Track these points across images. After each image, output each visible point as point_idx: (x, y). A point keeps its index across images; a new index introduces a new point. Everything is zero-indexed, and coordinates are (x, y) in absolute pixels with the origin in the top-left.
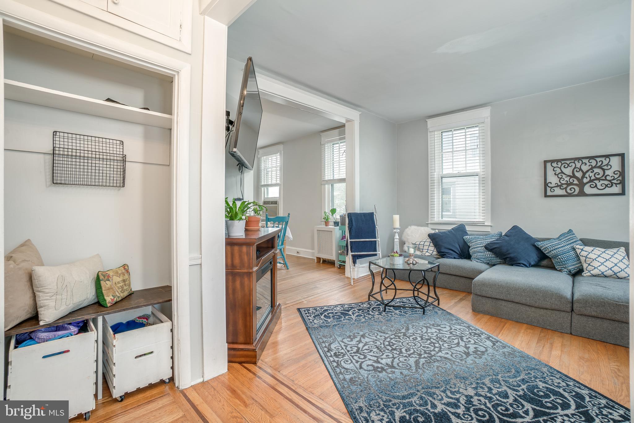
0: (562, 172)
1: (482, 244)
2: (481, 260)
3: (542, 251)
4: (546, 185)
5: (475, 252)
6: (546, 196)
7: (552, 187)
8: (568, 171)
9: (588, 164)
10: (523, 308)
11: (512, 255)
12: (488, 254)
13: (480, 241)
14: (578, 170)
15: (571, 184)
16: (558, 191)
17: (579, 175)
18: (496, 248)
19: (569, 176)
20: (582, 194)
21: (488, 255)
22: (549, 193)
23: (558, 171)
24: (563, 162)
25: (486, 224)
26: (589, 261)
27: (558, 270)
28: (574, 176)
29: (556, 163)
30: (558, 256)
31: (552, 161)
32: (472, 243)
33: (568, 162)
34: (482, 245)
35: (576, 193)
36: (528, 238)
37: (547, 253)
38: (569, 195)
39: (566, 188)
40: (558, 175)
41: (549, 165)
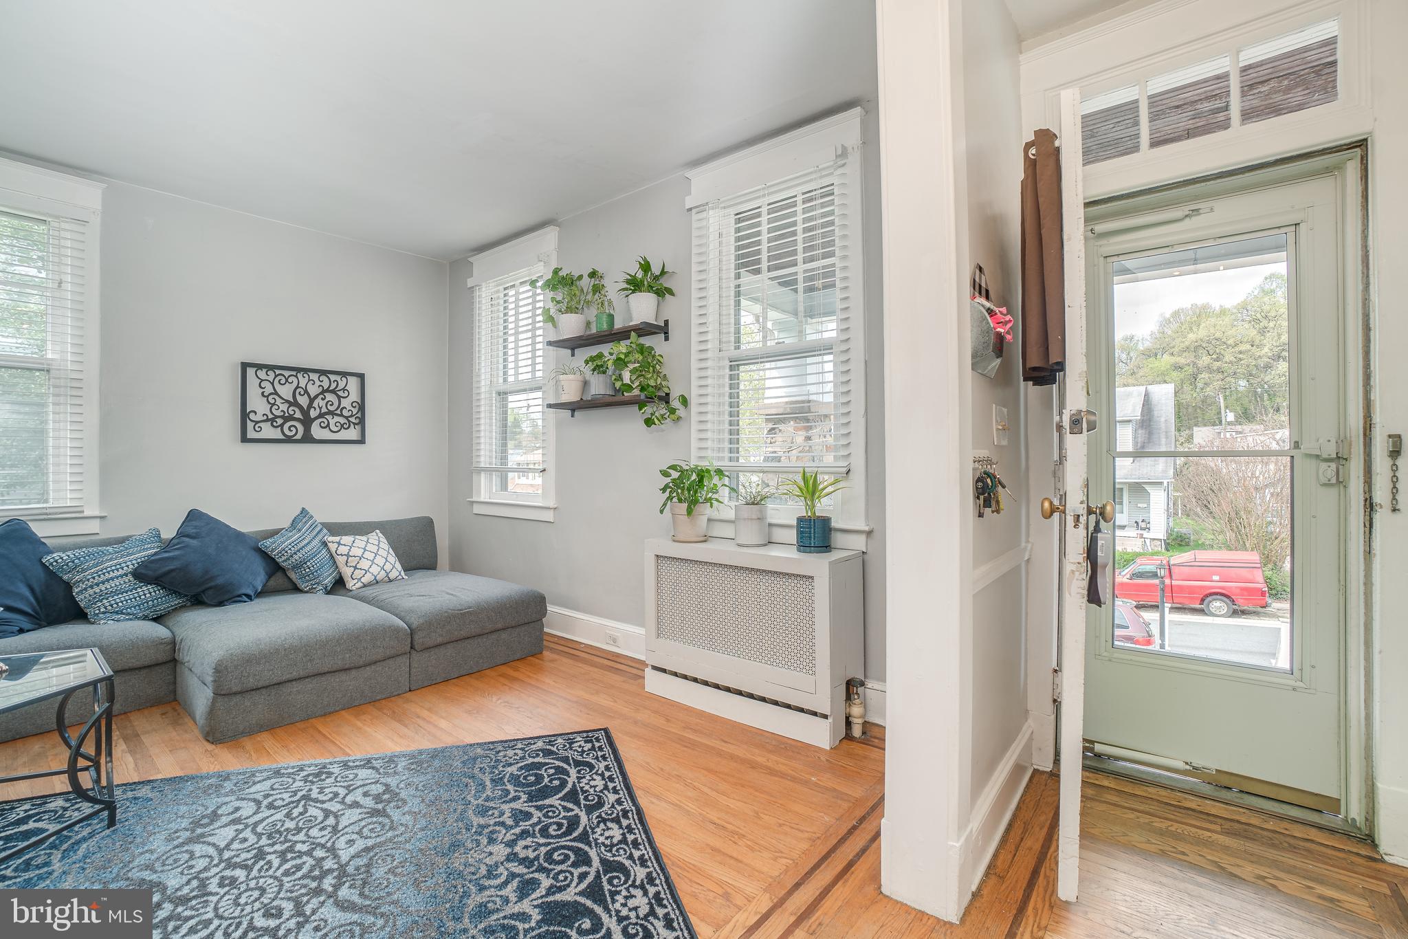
0: (276, 393)
1: (122, 568)
2: (129, 614)
3: (274, 559)
4: (245, 415)
5: (102, 596)
6: (244, 439)
7: (257, 422)
8: (286, 391)
9: (318, 383)
11: (220, 581)
12: (147, 592)
13: (111, 560)
14: (302, 393)
15: (291, 418)
16: (268, 431)
17: (303, 401)
18: (172, 570)
19: (287, 401)
20: (308, 439)
21: (148, 595)
22: (251, 434)
23: (269, 389)
24: (278, 372)
25: (86, 514)
26: (353, 562)
27: (306, 592)
28: (294, 403)
29: (264, 370)
30: (306, 563)
31: (259, 367)
33: (287, 373)
34: (121, 571)
35: (299, 437)
36: (239, 536)
37: (285, 561)
38: (288, 440)
39: (282, 426)
40: (267, 397)
41: (251, 372)
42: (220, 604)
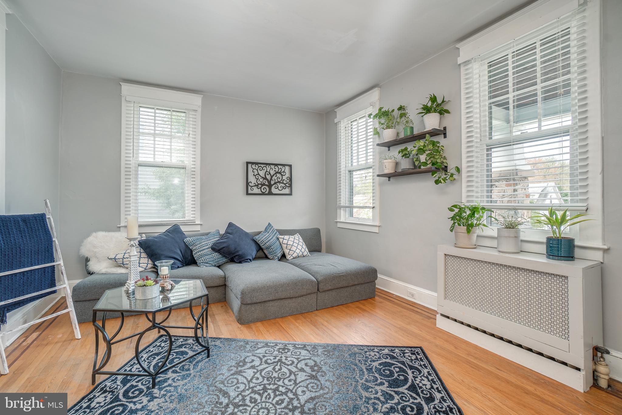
0: (258, 174)
1: (208, 245)
2: (210, 264)
3: (259, 245)
4: (247, 184)
5: (202, 256)
6: (248, 194)
7: (252, 187)
8: (262, 173)
9: (274, 169)
10: (286, 302)
11: (240, 253)
12: (216, 255)
13: (204, 242)
14: (268, 174)
15: (264, 185)
16: (256, 190)
17: (268, 177)
18: (224, 247)
19: (263, 178)
20: (270, 193)
21: (216, 257)
22: (250, 192)
23: (256, 173)
24: (259, 165)
25: (197, 223)
26: (289, 247)
27: (271, 259)
28: (265, 178)
29: (254, 165)
30: (271, 247)
31: (253, 163)
32: (196, 245)
33: (262, 166)
34: (207, 247)
35: (267, 192)
36: (246, 234)
37: (263, 245)
38: (263, 194)
39: (261, 188)
40: (255, 176)
41: (250, 165)
42: (240, 262)
